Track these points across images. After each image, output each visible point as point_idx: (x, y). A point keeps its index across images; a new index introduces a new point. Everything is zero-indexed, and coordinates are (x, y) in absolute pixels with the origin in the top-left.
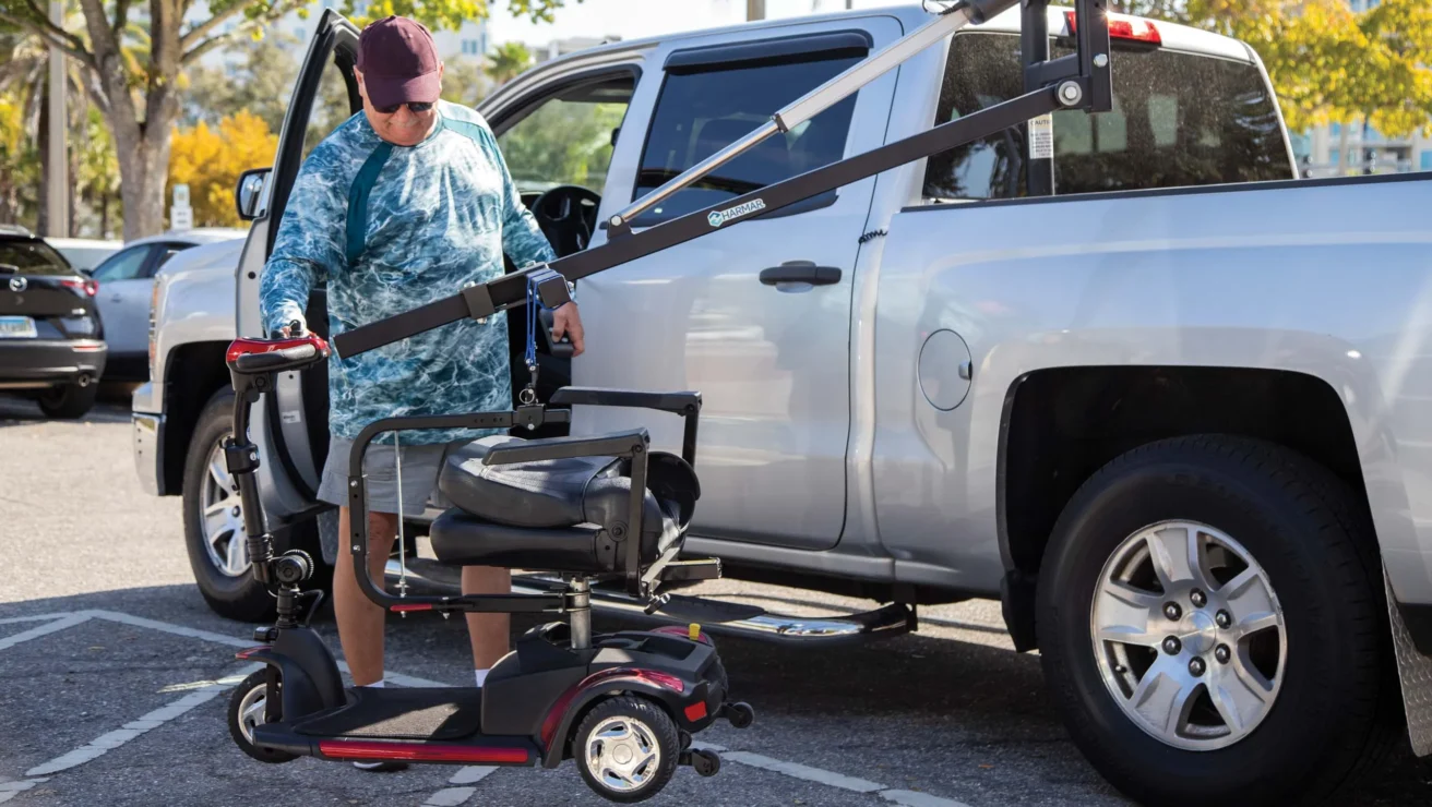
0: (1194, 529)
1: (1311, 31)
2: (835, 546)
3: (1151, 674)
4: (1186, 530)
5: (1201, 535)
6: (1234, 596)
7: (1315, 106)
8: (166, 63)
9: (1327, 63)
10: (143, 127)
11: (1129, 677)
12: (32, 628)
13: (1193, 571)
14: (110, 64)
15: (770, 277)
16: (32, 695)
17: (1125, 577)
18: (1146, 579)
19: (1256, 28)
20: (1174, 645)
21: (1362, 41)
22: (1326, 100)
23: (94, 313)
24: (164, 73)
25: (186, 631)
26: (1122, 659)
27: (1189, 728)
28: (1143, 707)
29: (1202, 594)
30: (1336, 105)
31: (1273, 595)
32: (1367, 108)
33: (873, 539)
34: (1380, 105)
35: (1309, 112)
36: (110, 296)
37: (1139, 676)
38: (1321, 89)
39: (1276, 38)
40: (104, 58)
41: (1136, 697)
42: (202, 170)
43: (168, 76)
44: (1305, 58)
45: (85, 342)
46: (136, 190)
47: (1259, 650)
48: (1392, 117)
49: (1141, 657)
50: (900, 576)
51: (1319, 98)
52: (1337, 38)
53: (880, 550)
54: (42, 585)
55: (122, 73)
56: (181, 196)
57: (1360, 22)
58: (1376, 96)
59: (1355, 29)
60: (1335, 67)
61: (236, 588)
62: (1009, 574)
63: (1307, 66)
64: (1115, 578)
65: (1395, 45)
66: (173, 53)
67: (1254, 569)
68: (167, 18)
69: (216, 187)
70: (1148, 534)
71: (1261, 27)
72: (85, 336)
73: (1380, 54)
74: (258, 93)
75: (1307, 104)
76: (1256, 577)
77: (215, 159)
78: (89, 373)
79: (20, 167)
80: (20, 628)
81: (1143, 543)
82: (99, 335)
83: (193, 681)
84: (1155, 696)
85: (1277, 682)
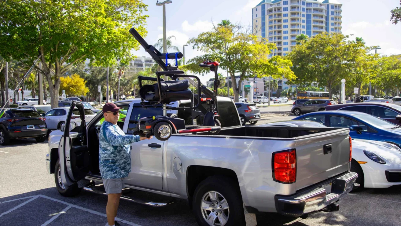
0: (216, 192)
1: (261, 62)
2: (162, 191)
3: (210, 215)
4: (214, 192)
5: (217, 193)
6: (222, 203)
7: (262, 74)
8: (58, 75)
9: (264, 67)
10: (54, 86)
11: (207, 215)
12: (28, 200)
13: (216, 199)
14: (48, 75)
15: (150, 146)
16: (26, 218)
17: (206, 199)
18: (209, 200)
19: (252, 62)
20: (213, 210)
21: (269, 64)
22: (264, 73)
23: (45, 124)
24: (58, 76)
25: (55, 200)
26: (206, 212)
27: (216, 224)
28: (209, 220)
29: (217, 202)
30: (266, 74)
31: (227, 204)
32: (271, 74)
33: (167, 190)
34: (273, 74)
35: (261, 75)
36: (48, 119)
37: (208, 215)
38: (263, 71)
39: (255, 63)
40: (47, 74)
41: (208, 219)
42: (68, 84)
43: (59, 77)
44: (260, 66)
45: (44, 129)
46: (53, 97)
47: (226, 212)
48: (275, 76)
49: (209, 212)
50: (172, 196)
51: (263, 73)
52: (265, 64)
53: (168, 192)
54: (31, 188)
55: (50, 76)
56: (64, 92)
57: (269, 61)
58: (272, 72)
59: (268, 62)
60: (266, 68)
61: (64, 191)
62: (188, 197)
63: (260, 68)
64: (204, 199)
65: (275, 64)
66: (59, 73)
67: (224, 199)
68: (58, 67)
69: (71, 88)
70: (209, 193)
71: (253, 61)
72: (43, 128)
73: (272, 66)
74: (78, 70)
75: (261, 74)
76: (225, 201)
77: (70, 83)
78: (45, 134)
79: (35, 85)
80: (26, 200)
81: (208, 194)
82: (46, 128)
83: (55, 213)
84: (210, 219)
85: (228, 217)
